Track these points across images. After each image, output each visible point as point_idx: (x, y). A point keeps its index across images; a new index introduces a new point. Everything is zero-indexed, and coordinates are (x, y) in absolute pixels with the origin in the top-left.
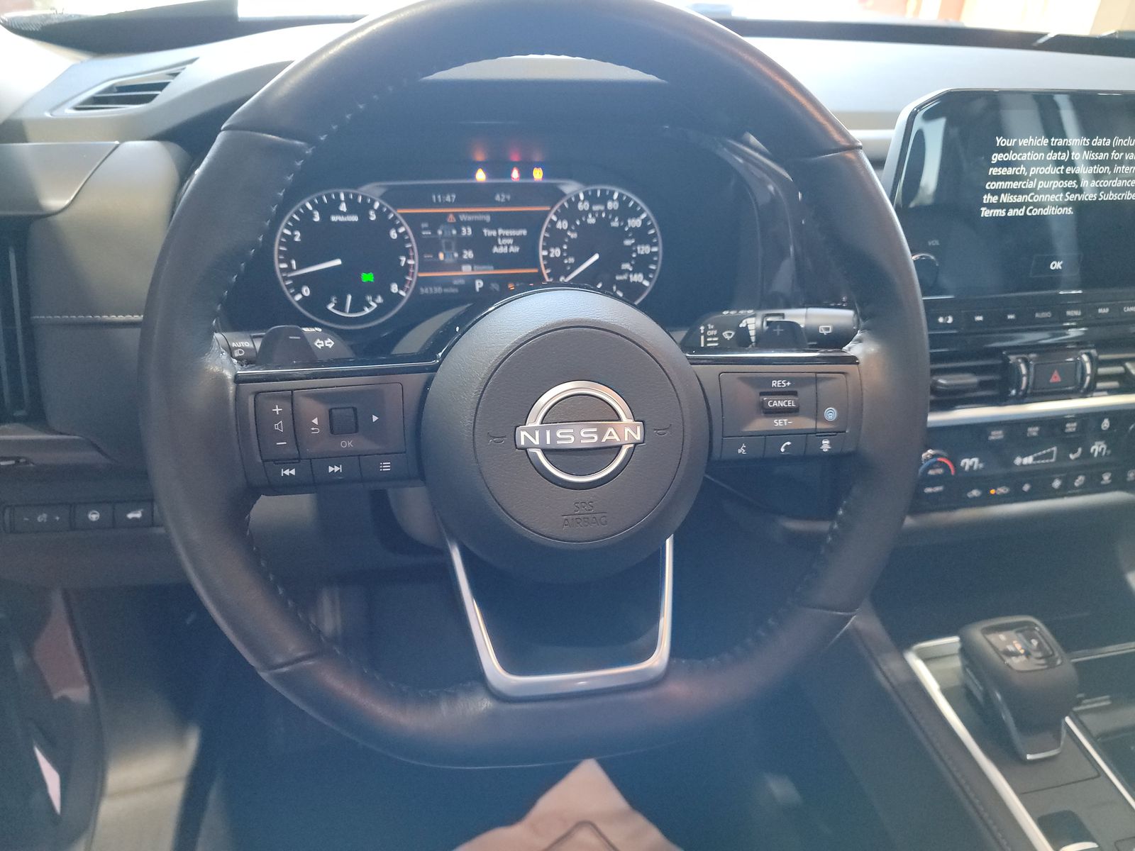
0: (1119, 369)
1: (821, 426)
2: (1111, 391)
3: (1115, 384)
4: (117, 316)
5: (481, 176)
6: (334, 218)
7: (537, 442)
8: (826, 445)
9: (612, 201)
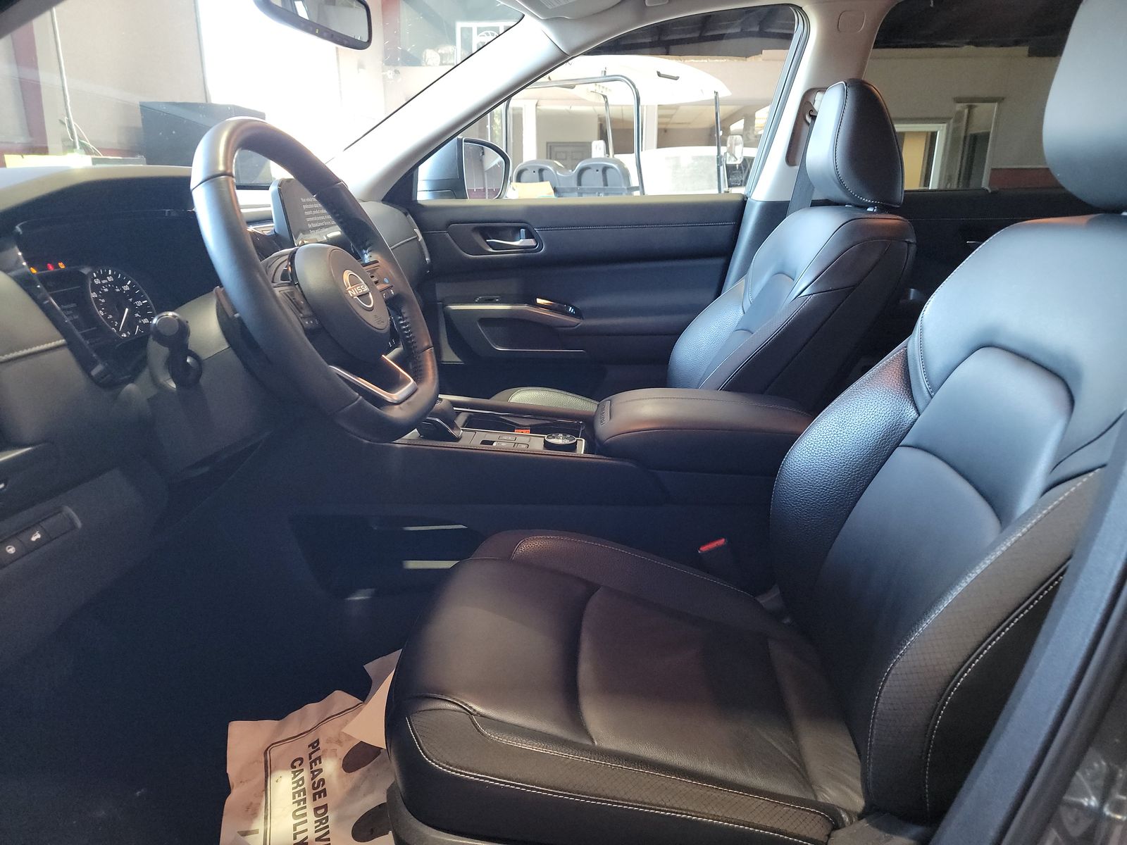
1: (387, 285)
7: (354, 294)
8: (393, 293)
9: (109, 276)
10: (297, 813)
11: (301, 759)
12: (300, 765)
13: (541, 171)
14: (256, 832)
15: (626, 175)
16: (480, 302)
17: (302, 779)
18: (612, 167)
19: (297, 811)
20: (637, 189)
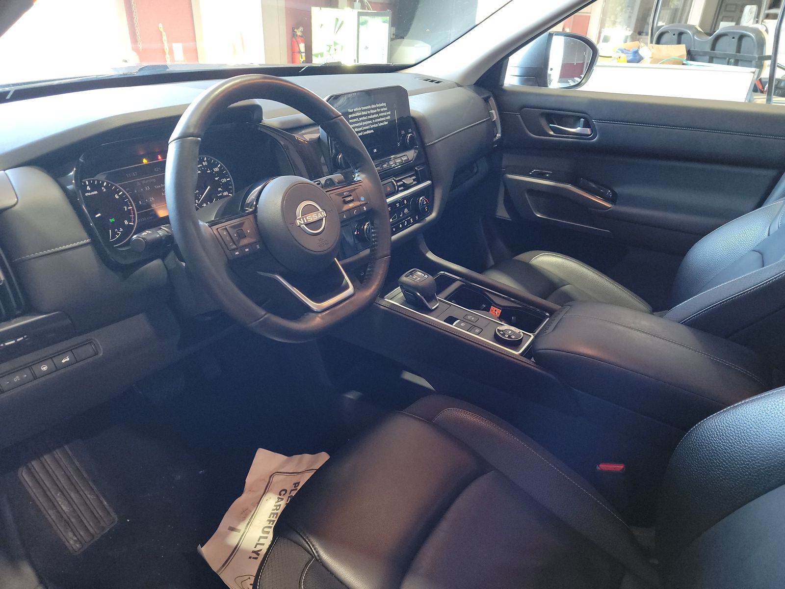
0: (402, 183)
1: (362, 203)
2: (402, 191)
3: (402, 188)
4: (62, 247)
5: (145, 161)
6: (87, 194)
7: (303, 223)
8: (365, 209)
9: (204, 161)
10: (265, 530)
11: (286, 491)
12: (284, 495)
13: (681, 34)
14: (239, 531)
15: (761, 43)
16: (533, 176)
17: (280, 505)
18: (749, 36)
19: (266, 527)
20: (769, 58)
